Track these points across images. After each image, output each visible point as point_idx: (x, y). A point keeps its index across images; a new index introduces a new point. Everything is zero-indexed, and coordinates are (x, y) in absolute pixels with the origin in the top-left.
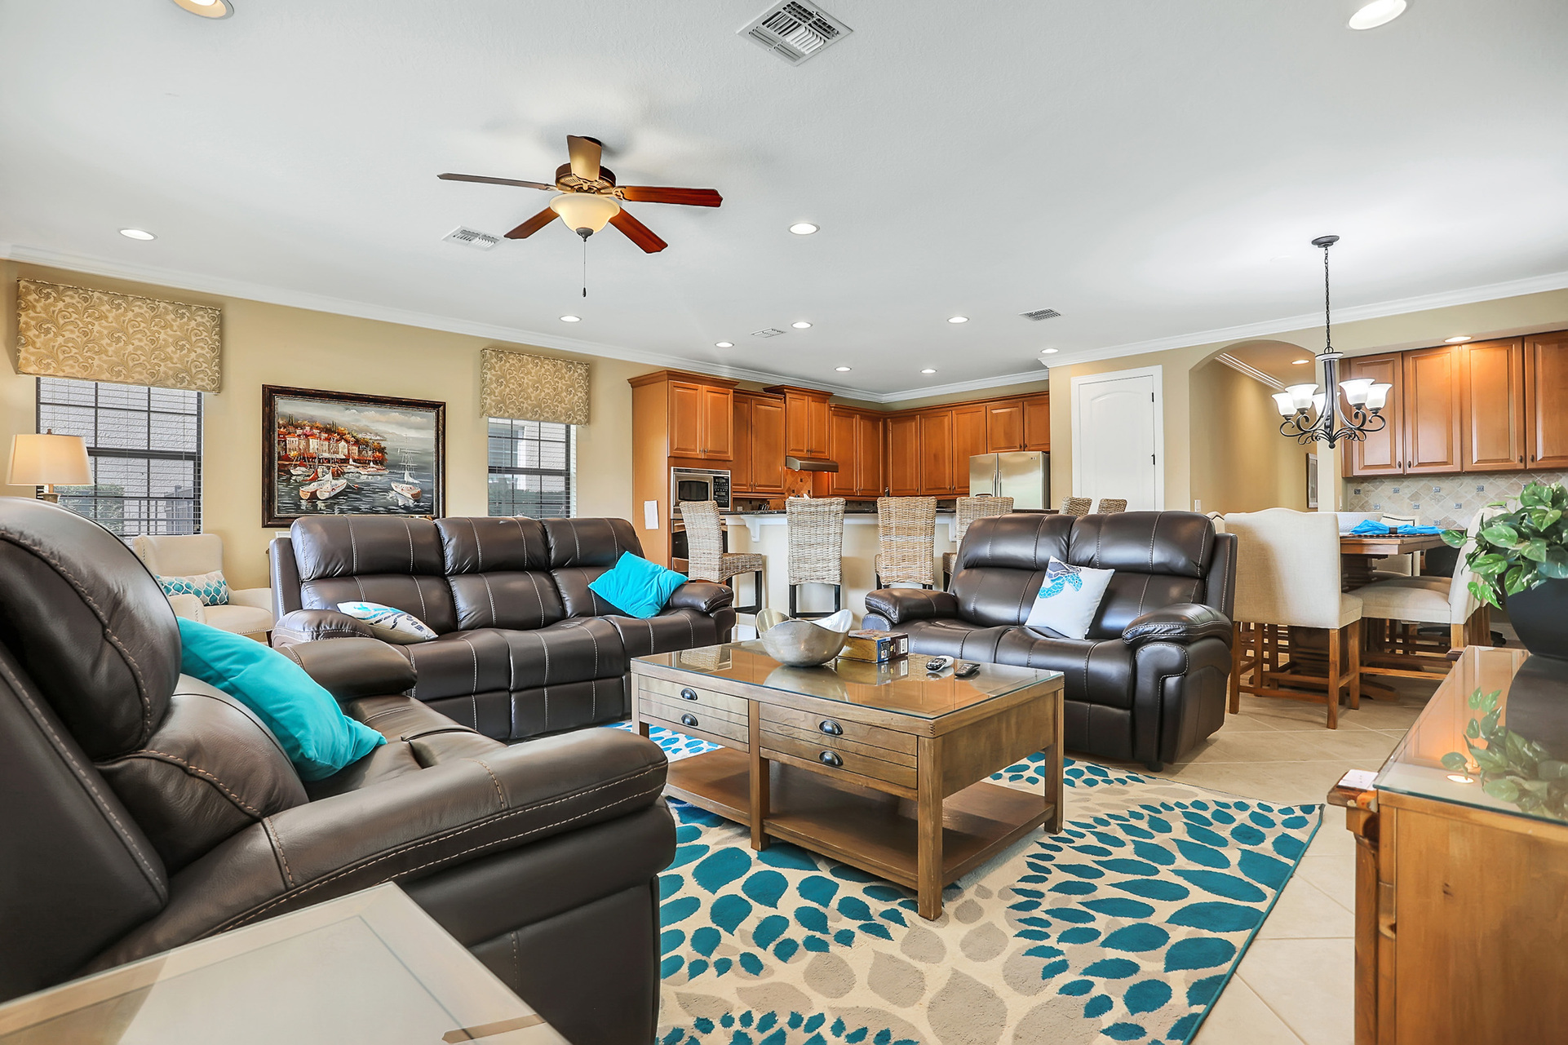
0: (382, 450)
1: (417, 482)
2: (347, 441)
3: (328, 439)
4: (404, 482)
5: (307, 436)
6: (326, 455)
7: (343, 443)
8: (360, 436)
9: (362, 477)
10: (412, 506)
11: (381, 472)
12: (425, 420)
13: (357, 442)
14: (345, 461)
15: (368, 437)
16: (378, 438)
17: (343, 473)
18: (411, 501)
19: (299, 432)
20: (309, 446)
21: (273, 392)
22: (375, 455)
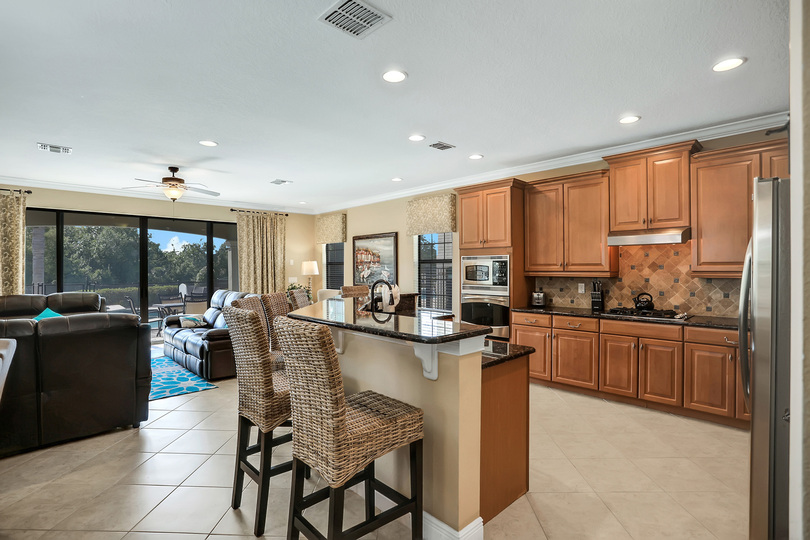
0: (378, 257)
2: (371, 255)
3: (366, 254)
4: (385, 270)
5: (362, 254)
6: (366, 261)
7: (369, 255)
8: (373, 252)
9: (375, 269)
13: (373, 254)
14: (370, 262)
15: (375, 252)
16: (378, 252)
18: (387, 279)
19: (360, 252)
20: (363, 257)
21: (356, 238)
22: (377, 259)
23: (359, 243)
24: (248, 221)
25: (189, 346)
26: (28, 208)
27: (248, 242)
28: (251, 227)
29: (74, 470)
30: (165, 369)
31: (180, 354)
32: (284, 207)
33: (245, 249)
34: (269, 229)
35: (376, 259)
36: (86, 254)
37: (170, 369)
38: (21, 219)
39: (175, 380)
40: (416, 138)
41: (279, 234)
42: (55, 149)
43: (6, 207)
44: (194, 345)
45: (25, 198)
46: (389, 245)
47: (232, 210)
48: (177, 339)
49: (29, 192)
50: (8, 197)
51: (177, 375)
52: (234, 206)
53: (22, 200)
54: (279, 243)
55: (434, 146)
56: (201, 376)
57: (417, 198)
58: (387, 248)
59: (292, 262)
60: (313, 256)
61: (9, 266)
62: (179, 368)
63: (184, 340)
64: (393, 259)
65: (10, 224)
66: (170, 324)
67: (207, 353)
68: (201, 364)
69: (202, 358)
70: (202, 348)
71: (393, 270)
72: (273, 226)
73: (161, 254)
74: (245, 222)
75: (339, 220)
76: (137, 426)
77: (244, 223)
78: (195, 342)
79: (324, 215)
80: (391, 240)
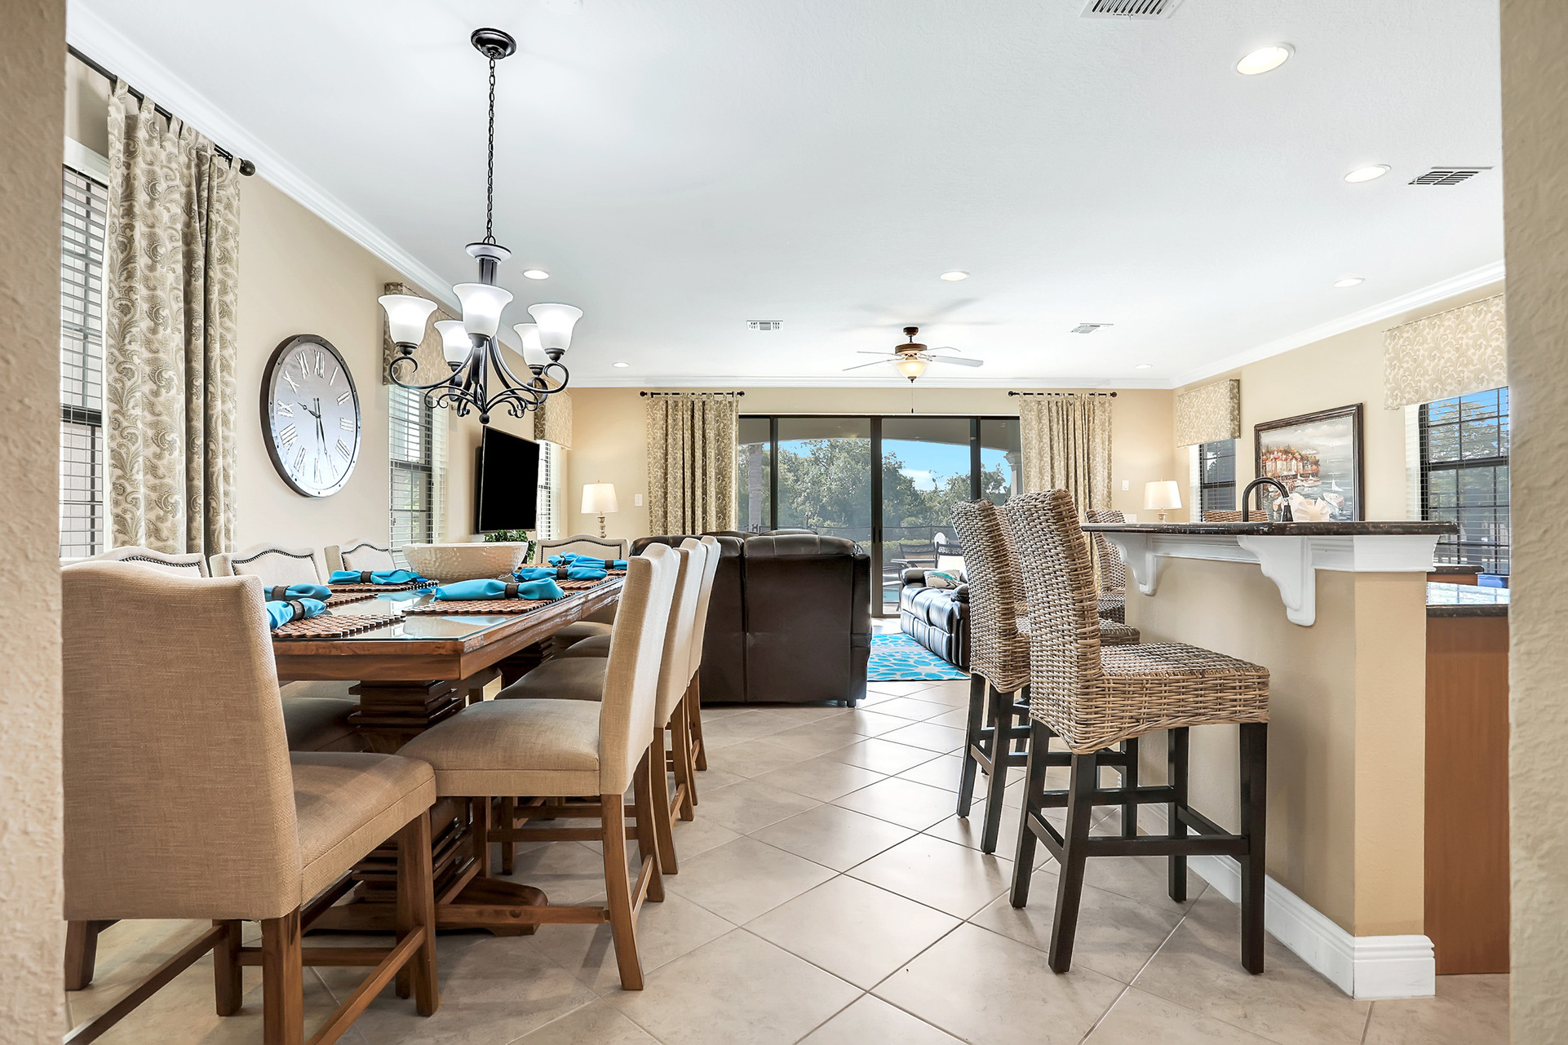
0: (1316, 463)
1: (1340, 490)
2: (1296, 459)
3: (1286, 460)
4: (1332, 492)
5: (1276, 459)
6: (1285, 473)
7: (1294, 461)
8: (1303, 453)
9: (1306, 489)
10: (1338, 514)
11: (1317, 483)
12: (1345, 426)
13: (1302, 459)
14: (1295, 476)
15: (1308, 453)
16: (1314, 452)
17: (1295, 487)
18: (1337, 510)
19: (1272, 456)
20: (1277, 467)
21: (1259, 429)
22: (1313, 468)
23: (1267, 438)
24: (1040, 411)
25: (934, 616)
26: (741, 417)
27: (1041, 449)
28: (1045, 421)
29: (779, 734)
30: (900, 649)
31: (921, 629)
32: (1108, 381)
33: (1035, 461)
34: (1079, 423)
35: (1309, 468)
36: (814, 498)
37: (907, 649)
38: (734, 430)
39: (911, 662)
40: (1365, 172)
41: (1098, 431)
42: (765, 325)
43: (720, 416)
44: (940, 610)
45: (737, 402)
46: (1341, 435)
47: (1011, 394)
48: (917, 604)
49: (741, 394)
50: (721, 402)
51: (916, 658)
52: (1014, 387)
53: (735, 404)
54: (1099, 449)
55: (1422, 180)
56: (950, 661)
57: (1413, 318)
58: (1337, 443)
59: (1126, 485)
60: (1170, 470)
61: (722, 493)
62: (920, 649)
63: (927, 604)
64: (1351, 466)
65: (723, 438)
66: (910, 581)
67: (959, 621)
68: (950, 639)
69: (951, 633)
70: (952, 612)
71: (1351, 490)
72: (1087, 419)
73: (915, 495)
74: (1034, 413)
75: (1223, 394)
76: (851, 705)
77: (1032, 416)
78: (941, 605)
79: (1190, 388)
80: (1347, 424)
